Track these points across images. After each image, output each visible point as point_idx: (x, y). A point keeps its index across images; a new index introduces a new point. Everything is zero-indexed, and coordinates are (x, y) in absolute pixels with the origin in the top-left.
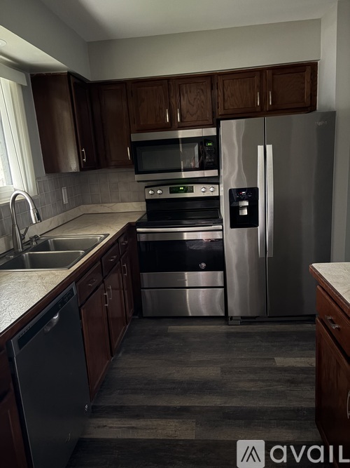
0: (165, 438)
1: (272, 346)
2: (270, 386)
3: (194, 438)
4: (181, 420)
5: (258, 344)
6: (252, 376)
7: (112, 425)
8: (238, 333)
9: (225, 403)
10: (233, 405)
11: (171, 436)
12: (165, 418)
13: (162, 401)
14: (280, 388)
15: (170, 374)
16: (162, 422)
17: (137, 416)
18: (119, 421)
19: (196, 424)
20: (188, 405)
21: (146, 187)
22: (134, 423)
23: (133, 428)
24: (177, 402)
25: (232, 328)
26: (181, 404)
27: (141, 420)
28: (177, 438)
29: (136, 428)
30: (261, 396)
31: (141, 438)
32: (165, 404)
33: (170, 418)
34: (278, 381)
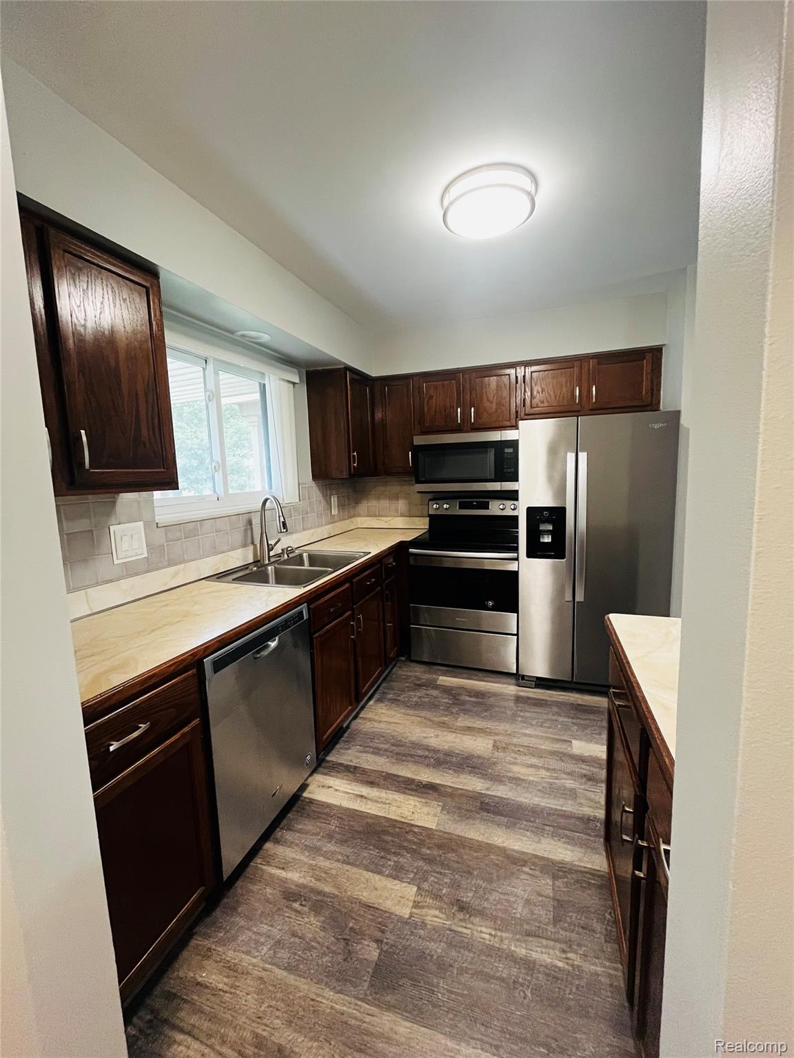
0: (398, 818)
1: (573, 723)
2: (556, 778)
3: (434, 827)
4: (423, 800)
5: (554, 718)
6: (534, 761)
7: (339, 788)
8: (529, 698)
9: (488, 789)
10: (499, 794)
11: (406, 818)
12: (405, 793)
13: (406, 771)
14: (570, 783)
15: (425, 738)
16: (399, 797)
17: (371, 784)
18: (349, 784)
19: (442, 810)
20: (438, 782)
21: (430, 500)
22: (365, 790)
23: (362, 796)
24: (426, 775)
25: (523, 691)
26: (429, 780)
27: (375, 789)
28: (412, 822)
29: (366, 798)
30: (539, 790)
31: (369, 811)
32: (409, 775)
33: (411, 795)
34: (569, 774)
